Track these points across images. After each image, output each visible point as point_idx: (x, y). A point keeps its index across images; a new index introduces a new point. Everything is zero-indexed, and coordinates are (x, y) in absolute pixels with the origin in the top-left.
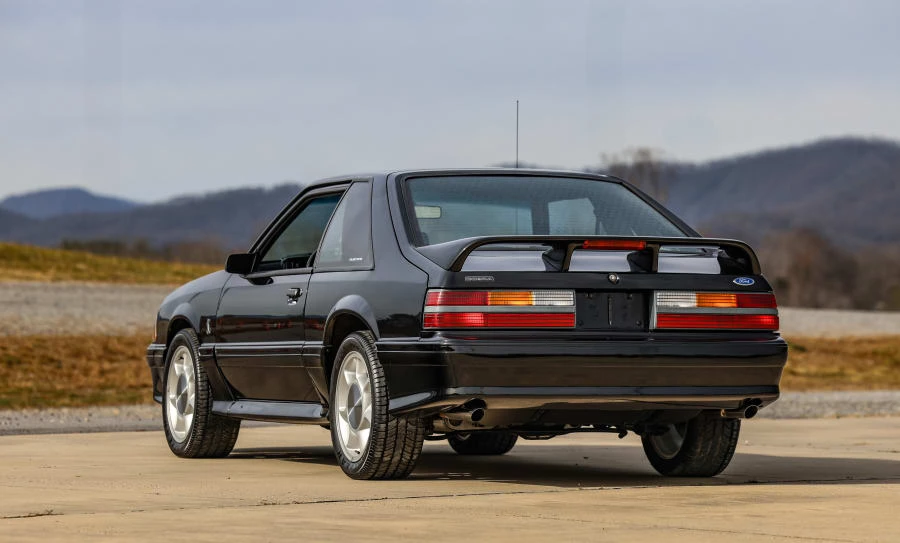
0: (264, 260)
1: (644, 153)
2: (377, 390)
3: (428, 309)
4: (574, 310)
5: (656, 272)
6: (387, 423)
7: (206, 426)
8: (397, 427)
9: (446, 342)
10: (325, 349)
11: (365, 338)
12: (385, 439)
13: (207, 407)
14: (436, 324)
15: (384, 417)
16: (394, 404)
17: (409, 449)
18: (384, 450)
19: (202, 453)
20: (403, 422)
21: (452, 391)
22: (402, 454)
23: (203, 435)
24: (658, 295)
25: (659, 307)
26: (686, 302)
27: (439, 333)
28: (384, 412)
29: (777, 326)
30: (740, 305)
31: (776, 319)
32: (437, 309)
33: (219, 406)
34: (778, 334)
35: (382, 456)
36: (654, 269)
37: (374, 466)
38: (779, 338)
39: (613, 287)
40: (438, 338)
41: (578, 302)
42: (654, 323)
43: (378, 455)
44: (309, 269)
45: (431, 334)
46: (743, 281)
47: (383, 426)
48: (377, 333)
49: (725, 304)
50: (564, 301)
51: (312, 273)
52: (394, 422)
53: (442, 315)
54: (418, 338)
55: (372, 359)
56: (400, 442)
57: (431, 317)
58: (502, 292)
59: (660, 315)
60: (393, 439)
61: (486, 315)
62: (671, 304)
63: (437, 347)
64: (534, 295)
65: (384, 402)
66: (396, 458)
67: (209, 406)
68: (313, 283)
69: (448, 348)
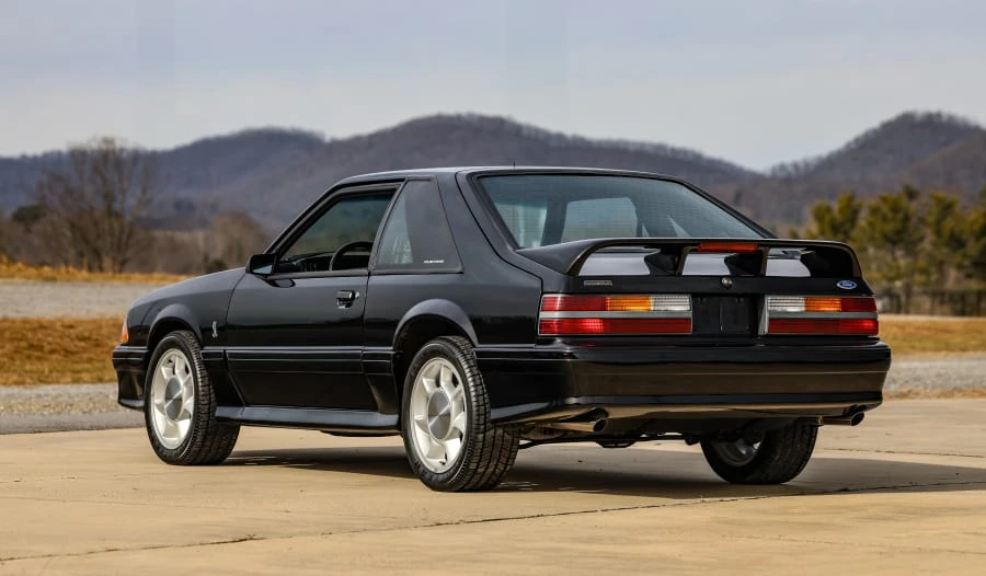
0: (282, 259)
1: (107, 141)
2: (474, 399)
3: (544, 315)
4: (690, 315)
5: (764, 276)
6: (484, 433)
7: (206, 432)
8: (494, 437)
9: (568, 350)
10: (395, 355)
11: (455, 344)
12: (482, 450)
13: (209, 413)
14: (556, 330)
15: (482, 427)
16: (496, 414)
17: (504, 460)
18: (480, 461)
19: (198, 460)
20: (500, 431)
21: (573, 400)
22: (497, 465)
23: (203, 442)
24: (768, 299)
25: (770, 312)
26: (794, 306)
27: (559, 340)
28: (482, 422)
29: (876, 331)
30: (845, 308)
31: (876, 322)
32: (557, 315)
33: (222, 412)
34: (878, 339)
35: (477, 467)
36: (762, 272)
37: (467, 478)
38: (880, 343)
39: (725, 291)
40: (558, 345)
41: (694, 307)
42: (764, 328)
43: (473, 466)
44: (364, 271)
45: (549, 341)
46: (846, 285)
47: (481, 436)
48: (475, 340)
49: (829, 308)
50: (679, 306)
51: (369, 275)
52: (493, 431)
53: (561, 321)
54: (532, 345)
55: (465, 367)
56: (496, 454)
57: (547, 324)
58: (621, 296)
59: (771, 320)
60: (490, 449)
61: (604, 320)
62: (779, 309)
63: (560, 355)
64: (652, 299)
65: (482, 412)
66: (491, 470)
67: (210, 412)
68: (372, 285)
69: (571, 355)
